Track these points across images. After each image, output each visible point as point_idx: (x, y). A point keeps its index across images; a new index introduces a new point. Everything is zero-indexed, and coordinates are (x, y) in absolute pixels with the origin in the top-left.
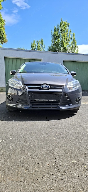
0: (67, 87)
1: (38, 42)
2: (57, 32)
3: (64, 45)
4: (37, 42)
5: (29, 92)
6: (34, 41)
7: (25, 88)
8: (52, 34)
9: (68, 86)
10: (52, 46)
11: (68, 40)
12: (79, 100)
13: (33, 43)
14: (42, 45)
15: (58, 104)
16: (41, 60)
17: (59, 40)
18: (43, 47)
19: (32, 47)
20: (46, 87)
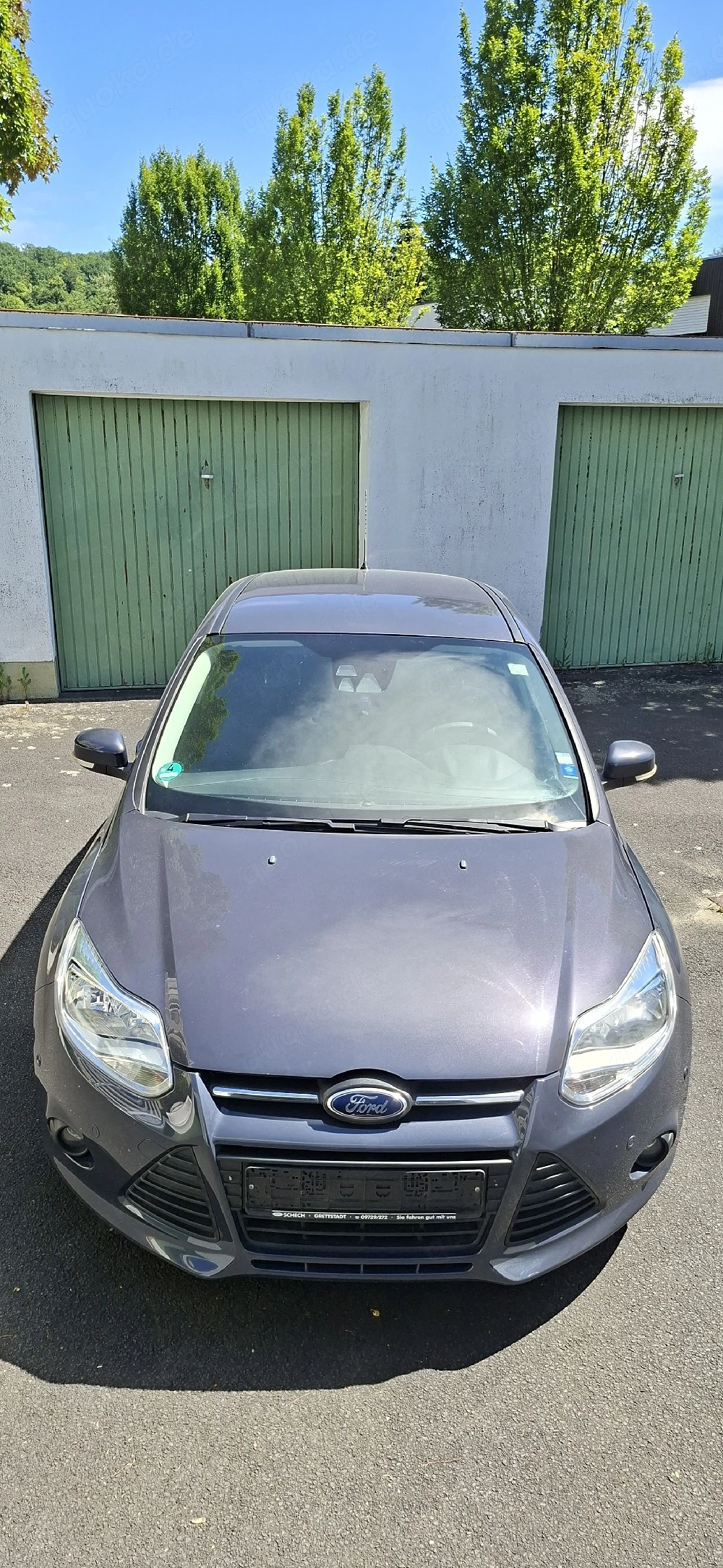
0: (567, 1077)
1: (340, 109)
2: (514, 31)
3: (580, 171)
4: (333, 105)
5: (226, 1148)
6: (307, 99)
8: (465, 53)
10: (465, 168)
11: (616, 109)
12: (662, 1151)
13: (293, 112)
14: (378, 138)
15: (473, 1237)
16: (356, 406)
17: (534, 112)
18: (386, 158)
19: (287, 153)
20: (374, 1108)
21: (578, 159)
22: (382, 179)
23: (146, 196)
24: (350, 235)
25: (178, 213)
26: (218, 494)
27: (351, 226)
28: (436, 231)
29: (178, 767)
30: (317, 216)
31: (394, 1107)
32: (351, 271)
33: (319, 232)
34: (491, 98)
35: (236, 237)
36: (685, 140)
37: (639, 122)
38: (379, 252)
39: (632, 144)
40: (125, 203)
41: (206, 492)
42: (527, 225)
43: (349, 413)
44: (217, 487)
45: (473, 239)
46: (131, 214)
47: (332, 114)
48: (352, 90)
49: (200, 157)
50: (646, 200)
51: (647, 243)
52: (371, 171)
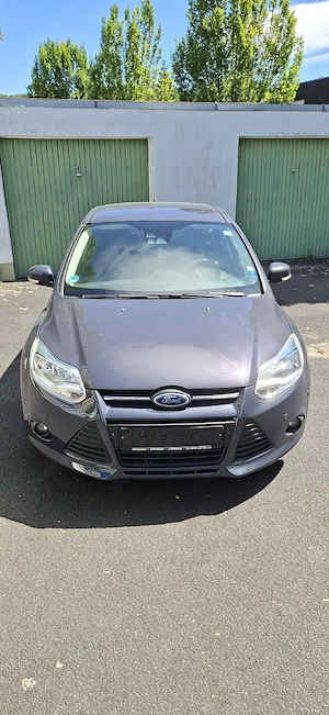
0: (257, 388)
1: (130, 15)
3: (244, 39)
4: (127, 12)
5: (110, 421)
6: (115, 11)
7: (95, 406)
9: (260, 384)
10: (191, 40)
11: (259, 9)
12: (299, 424)
13: (109, 18)
14: (149, 29)
15: (219, 458)
16: (146, 140)
17: (221, 11)
18: (153, 39)
19: (107, 37)
20: (174, 401)
21: (243, 33)
22: (151, 49)
23: (42, 62)
24: (138, 76)
25: (58, 68)
26: (84, 183)
27: (138, 72)
28: (177, 70)
29: (77, 278)
30: (122, 67)
31: (183, 400)
32: (139, 93)
33: (123, 75)
34: (201, 5)
35: (85, 78)
36: (291, 23)
37: (270, 15)
38: (151, 84)
39: (267, 25)
40: (33, 65)
41: (79, 182)
42: (220, 66)
43: (143, 143)
44: (84, 178)
45: (195, 72)
46: (36, 70)
47: (126, 18)
48: (136, 6)
49: (69, 42)
50: (273, 52)
51: (275, 72)
52: (146, 45)
